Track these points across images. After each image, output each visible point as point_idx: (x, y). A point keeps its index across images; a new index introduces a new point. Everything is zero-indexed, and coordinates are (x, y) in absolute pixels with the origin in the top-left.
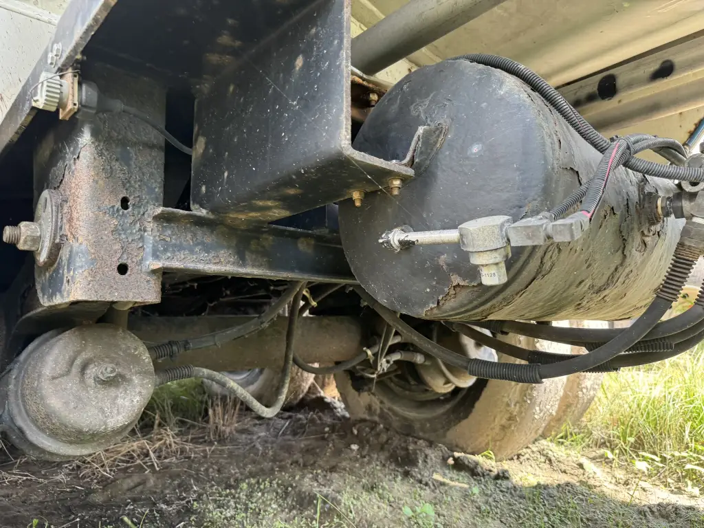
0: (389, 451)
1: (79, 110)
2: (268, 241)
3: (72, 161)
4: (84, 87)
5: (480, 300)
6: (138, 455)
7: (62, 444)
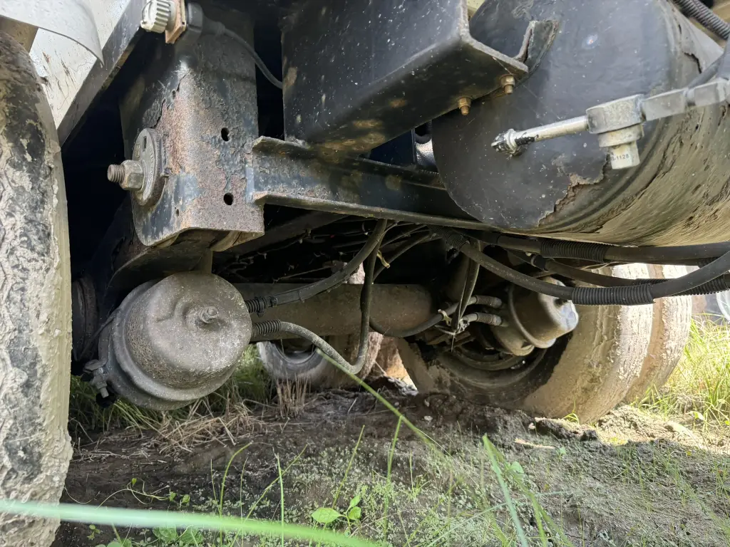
0: (465, 420)
1: (187, 29)
2: (358, 176)
3: (171, 95)
4: (190, 7)
5: (601, 200)
6: (214, 433)
7: (166, 389)
